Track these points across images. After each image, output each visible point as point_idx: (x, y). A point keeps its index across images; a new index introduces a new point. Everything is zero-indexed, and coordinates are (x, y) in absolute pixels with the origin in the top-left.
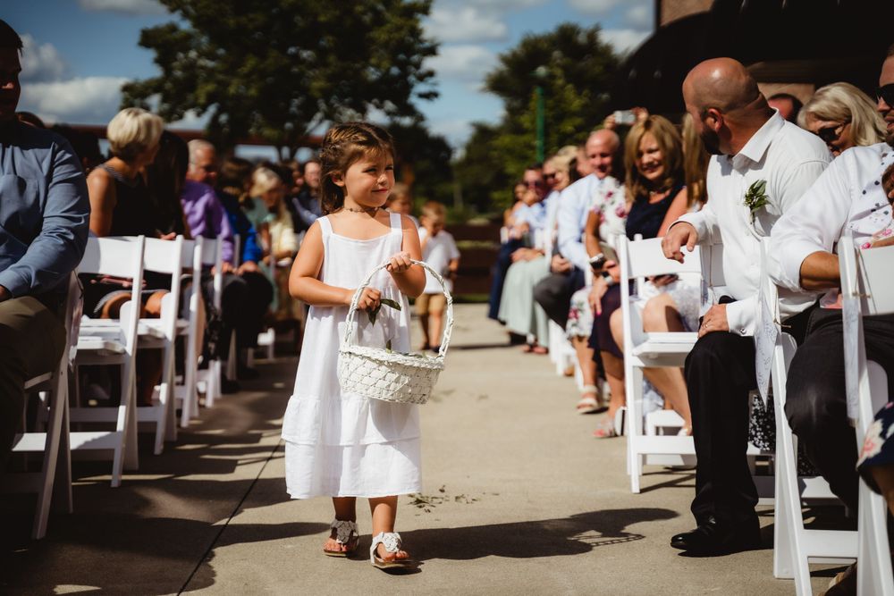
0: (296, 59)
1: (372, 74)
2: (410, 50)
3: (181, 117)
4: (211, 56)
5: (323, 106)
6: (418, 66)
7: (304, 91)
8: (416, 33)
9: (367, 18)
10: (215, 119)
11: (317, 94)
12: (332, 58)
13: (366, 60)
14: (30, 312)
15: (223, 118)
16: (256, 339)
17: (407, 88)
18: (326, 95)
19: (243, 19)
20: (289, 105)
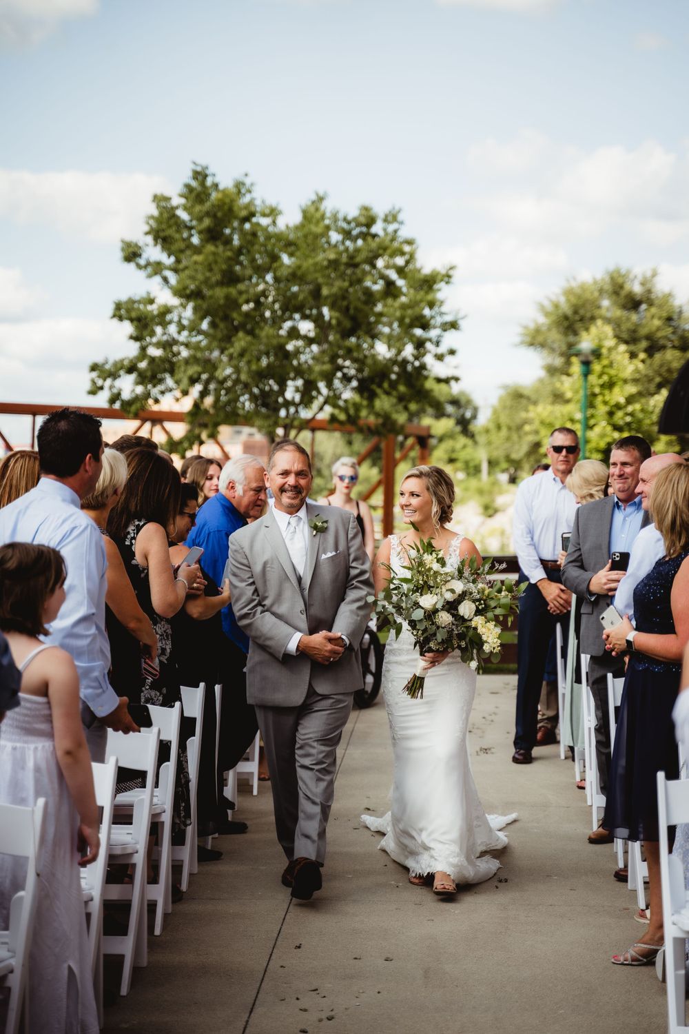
0: (294, 333)
2: (426, 325)
3: (159, 397)
5: (324, 389)
6: (437, 342)
7: (299, 371)
8: (433, 305)
9: (378, 287)
10: (198, 403)
11: (317, 377)
12: (332, 334)
13: (374, 335)
15: (209, 401)
18: (328, 377)
19: (232, 291)
20: (284, 389)
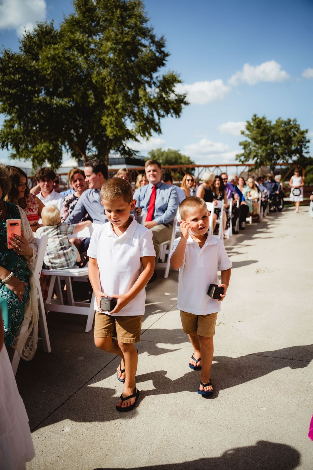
1: (293, 148)
2: (302, 142)
3: (248, 161)
4: (255, 146)
5: (281, 156)
6: (305, 145)
7: (276, 153)
8: (304, 138)
10: (256, 162)
11: (279, 154)
12: (283, 145)
13: (292, 145)
14: (161, 229)
16: (245, 219)
17: (302, 151)
18: (282, 154)
19: (262, 138)
20: (273, 157)
